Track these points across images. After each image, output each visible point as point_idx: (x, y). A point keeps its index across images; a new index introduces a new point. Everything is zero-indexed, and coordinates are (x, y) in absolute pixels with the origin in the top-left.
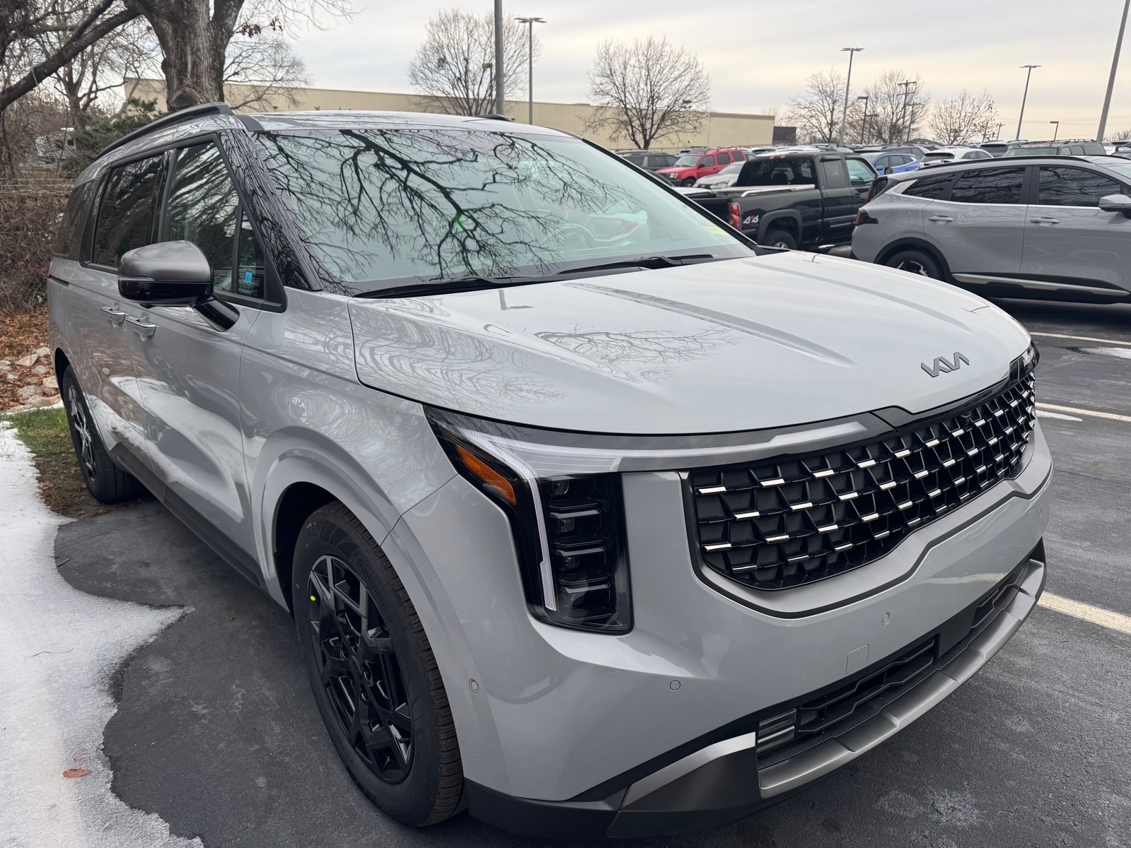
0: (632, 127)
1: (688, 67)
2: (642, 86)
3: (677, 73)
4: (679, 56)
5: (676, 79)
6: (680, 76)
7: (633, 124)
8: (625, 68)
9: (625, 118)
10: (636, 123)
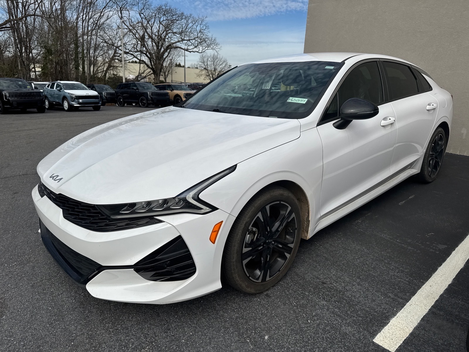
0: (210, 77)
1: (224, 62)
2: (212, 66)
3: (221, 63)
4: (222, 59)
5: (221, 65)
6: (222, 64)
7: (210, 76)
8: (208, 61)
9: (208, 74)
10: (211, 76)
